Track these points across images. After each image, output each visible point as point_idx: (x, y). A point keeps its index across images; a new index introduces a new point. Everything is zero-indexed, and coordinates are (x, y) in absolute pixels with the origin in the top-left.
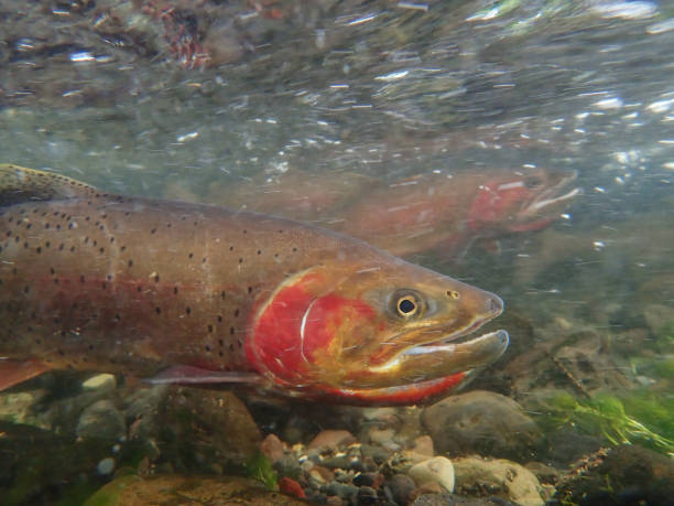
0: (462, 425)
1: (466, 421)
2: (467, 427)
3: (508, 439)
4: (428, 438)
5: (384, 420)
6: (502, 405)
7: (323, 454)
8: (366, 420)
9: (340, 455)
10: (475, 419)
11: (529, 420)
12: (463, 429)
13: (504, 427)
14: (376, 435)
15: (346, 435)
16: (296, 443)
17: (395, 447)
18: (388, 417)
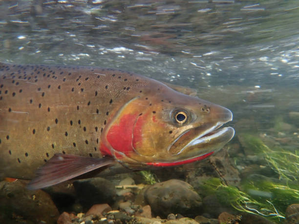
0: (165, 199)
1: (167, 196)
2: (167, 199)
3: (186, 205)
4: (148, 206)
5: (126, 196)
6: (184, 187)
7: (93, 219)
8: (117, 196)
9: (103, 219)
10: (171, 195)
11: (196, 193)
12: (166, 201)
13: (184, 199)
14: (123, 205)
15: (106, 206)
16: (79, 213)
17: (132, 211)
18: (128, 194)
